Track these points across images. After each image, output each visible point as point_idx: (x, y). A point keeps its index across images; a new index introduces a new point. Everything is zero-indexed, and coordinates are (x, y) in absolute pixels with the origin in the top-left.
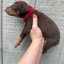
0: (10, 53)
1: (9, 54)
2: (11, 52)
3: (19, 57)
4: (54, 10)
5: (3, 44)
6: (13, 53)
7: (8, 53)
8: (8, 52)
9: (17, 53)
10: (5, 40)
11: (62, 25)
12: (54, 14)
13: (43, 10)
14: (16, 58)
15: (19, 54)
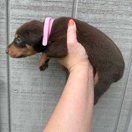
0: (25, 93)
1: (23, 96)
2: (26, 91)
3: (44, 100)
4: (112, 3)
5: (11, 75)
6: (32, 93)
7: (22, 93)
8: (21, 91)
9: (39, 92)
10: (15, 67)
11: (126, 32)
12: (112, 11)
13: (91, 3)
14: (38, 101)
15: (44, 93)
